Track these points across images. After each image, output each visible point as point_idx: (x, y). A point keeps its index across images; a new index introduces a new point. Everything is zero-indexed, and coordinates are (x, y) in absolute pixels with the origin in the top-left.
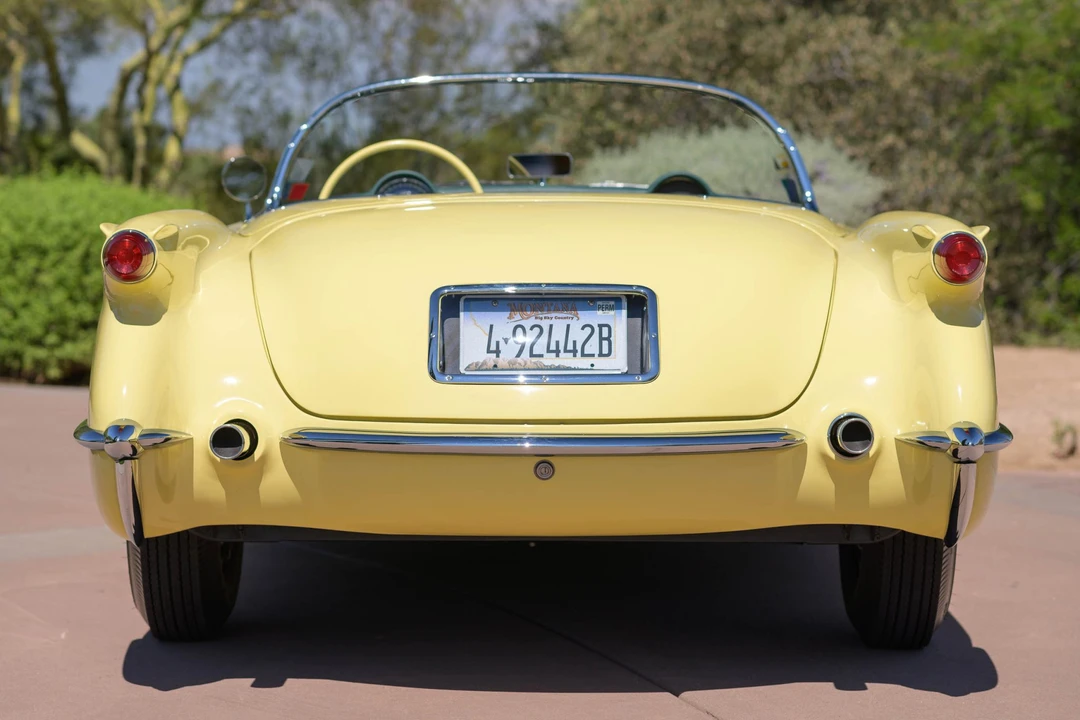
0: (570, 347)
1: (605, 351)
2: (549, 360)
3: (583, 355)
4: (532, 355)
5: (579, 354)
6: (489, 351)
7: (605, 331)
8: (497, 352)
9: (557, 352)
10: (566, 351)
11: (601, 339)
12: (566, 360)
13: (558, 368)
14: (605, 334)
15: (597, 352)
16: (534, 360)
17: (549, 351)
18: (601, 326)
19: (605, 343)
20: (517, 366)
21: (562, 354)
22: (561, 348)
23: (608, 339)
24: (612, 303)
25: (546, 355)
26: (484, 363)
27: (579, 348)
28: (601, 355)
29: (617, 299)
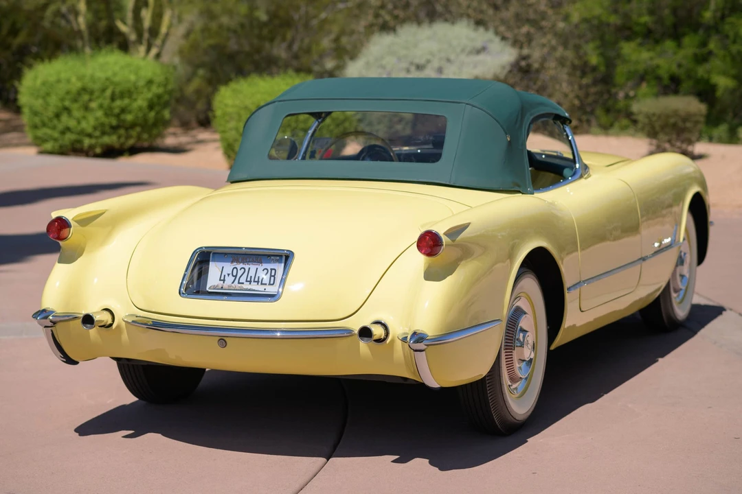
0: (256, 280)
1: (272, 282)
2: (247, 286)
3: (262, 284)
4: (239, 283)
5: (260, 283)
6: (220, 280)
7: (273, 271)
8: (224, 280)
9: (250, 282)
10: (254, 281)
11: (271, 276)
12: (254, 286)
13: (250, 290)
14: (273, 274)
15: (268, 283)
16: (240, 285)
17: (247, 281)
18: (271, 269)
19: (272, 278)
20: (232, 288)
21: (252, 283)
22: (252, 280)
23: (274, 276)
24: (278, 258)
25: (245, 283)
26: (217, 286)
27: (260, 280)
28: (270, 284)
29: (281, 256)
